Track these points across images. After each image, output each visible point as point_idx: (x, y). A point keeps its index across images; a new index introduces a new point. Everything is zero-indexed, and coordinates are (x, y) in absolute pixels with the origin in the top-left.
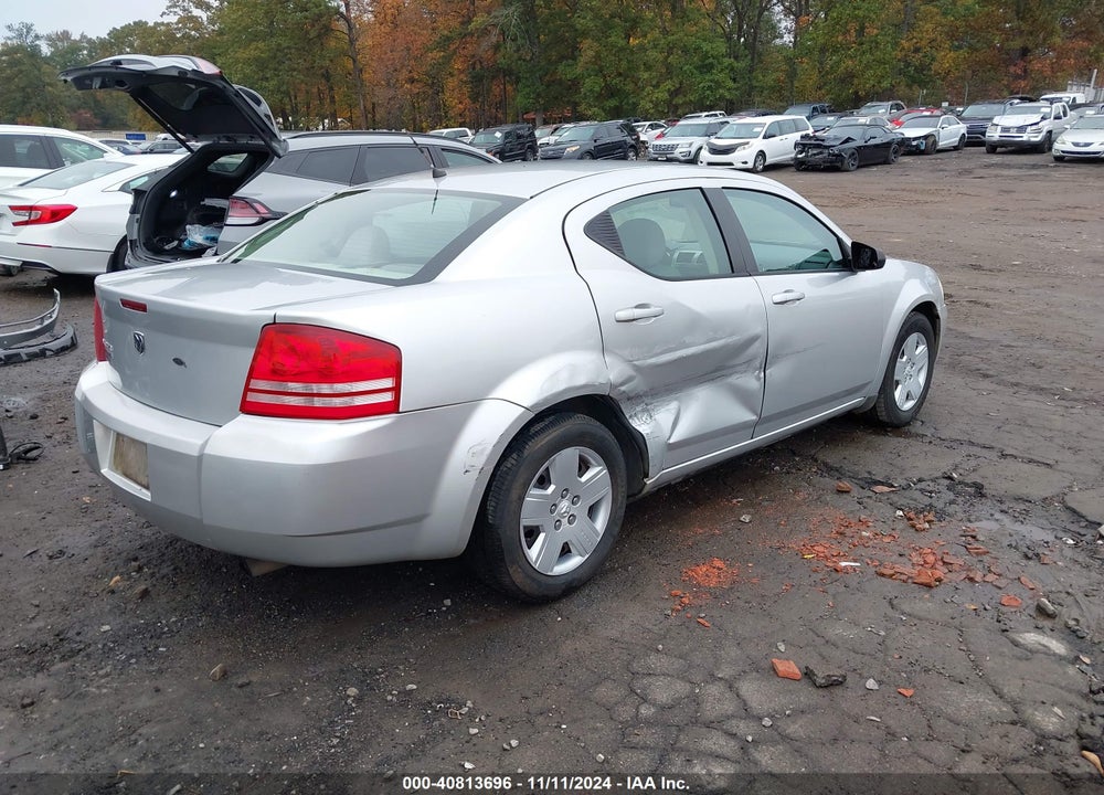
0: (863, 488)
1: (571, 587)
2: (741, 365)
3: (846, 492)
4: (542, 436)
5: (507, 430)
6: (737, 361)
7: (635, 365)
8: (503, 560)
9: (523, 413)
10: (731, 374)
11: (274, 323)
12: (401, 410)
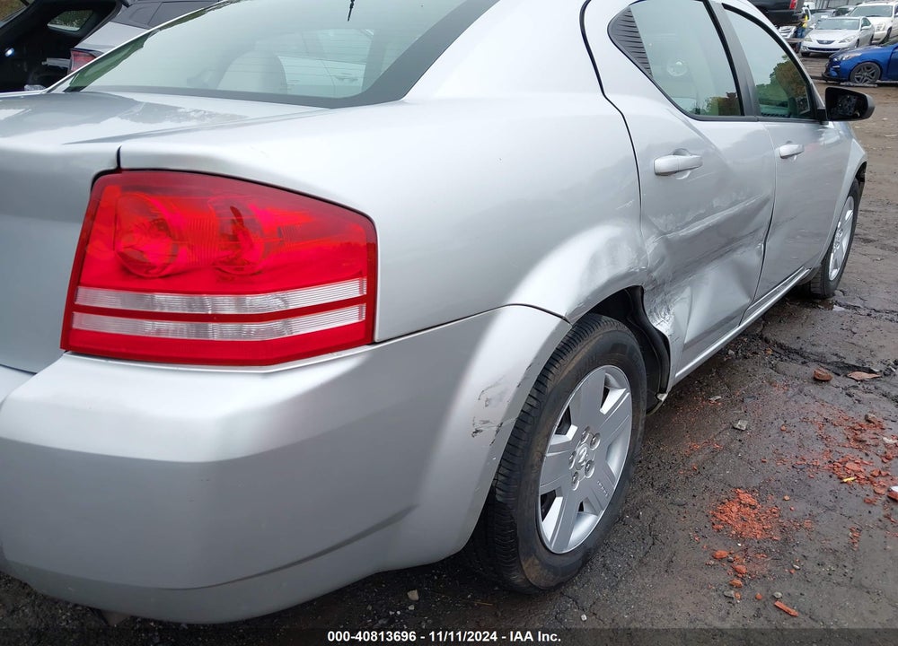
0: (839, 375)
1: (587, 553)
2: (747, 236)
3: (825, 381)
4: (570, 355)
5: (536, 358)
6: (746, 232)
7: (667, 239)
8: (516, 554)
9: (558, 328)
10: (737, 248)
11: (119, 170)
12: (377, 338)
